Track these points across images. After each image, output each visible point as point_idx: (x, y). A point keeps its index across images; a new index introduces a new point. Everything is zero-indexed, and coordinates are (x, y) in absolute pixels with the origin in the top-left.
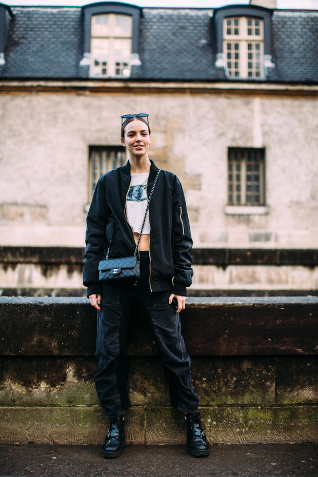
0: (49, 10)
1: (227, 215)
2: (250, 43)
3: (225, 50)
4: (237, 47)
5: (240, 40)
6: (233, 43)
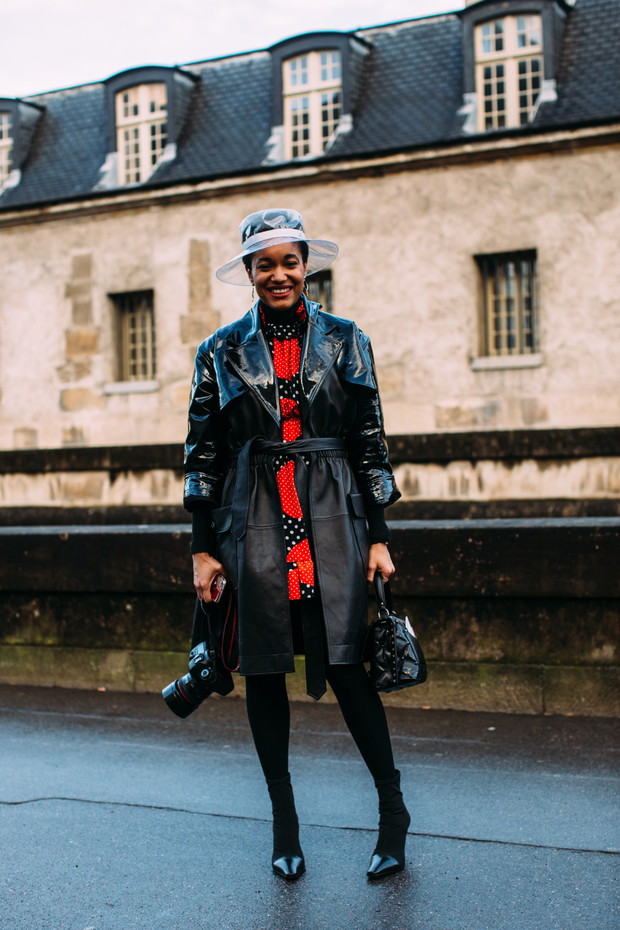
0: (237, 61)
1: (476, 371)
2: (522, 60)
3: (480, 82)
4: (500, 72)
5: (505, 59)
6: (493, 67)
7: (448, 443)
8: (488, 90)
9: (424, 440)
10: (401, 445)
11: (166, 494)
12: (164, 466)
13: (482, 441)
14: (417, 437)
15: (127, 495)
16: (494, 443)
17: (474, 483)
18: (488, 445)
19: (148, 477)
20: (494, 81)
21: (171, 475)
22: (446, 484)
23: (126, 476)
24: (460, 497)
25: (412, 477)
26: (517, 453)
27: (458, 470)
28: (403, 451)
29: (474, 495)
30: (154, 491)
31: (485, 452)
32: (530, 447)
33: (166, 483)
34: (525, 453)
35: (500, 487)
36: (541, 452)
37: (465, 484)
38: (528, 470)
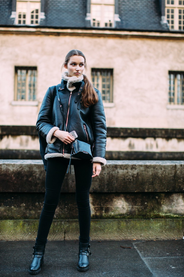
7: (147, 131)
8: (168, 17)
9: (138, 130)
10: (129, 131)
11: (27, 145)
12: (27, 134)
13: (159, 131)
14: (136, 129)
15: (8, 145)
16: (163, 132)
17: (155, 146)
18: (161, 133)
19: (18, 138)
20: (170, 14)
21: (30, 138)
22: (145, 146)
23: (8, 137)
24: (150, 150)
25: (132, 143)
26: (171, 136)
27: (149, 141)
28: (130, 133)
29: (155, 150)
30: (21, 144)
31: (160, 135)
32: (176, 134)
33: (27, 141)
34: (174, 136)
35: (164, 147)
36: (179, 136)
37: (152, 146)
38: (174, 141)
